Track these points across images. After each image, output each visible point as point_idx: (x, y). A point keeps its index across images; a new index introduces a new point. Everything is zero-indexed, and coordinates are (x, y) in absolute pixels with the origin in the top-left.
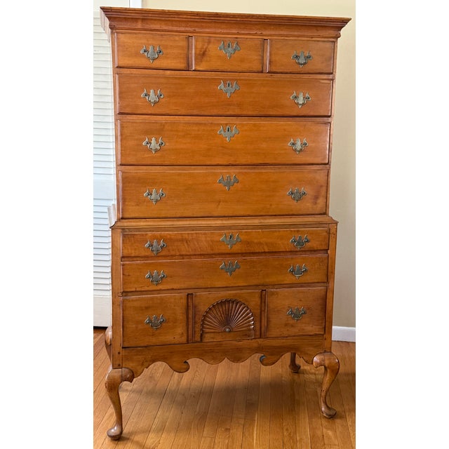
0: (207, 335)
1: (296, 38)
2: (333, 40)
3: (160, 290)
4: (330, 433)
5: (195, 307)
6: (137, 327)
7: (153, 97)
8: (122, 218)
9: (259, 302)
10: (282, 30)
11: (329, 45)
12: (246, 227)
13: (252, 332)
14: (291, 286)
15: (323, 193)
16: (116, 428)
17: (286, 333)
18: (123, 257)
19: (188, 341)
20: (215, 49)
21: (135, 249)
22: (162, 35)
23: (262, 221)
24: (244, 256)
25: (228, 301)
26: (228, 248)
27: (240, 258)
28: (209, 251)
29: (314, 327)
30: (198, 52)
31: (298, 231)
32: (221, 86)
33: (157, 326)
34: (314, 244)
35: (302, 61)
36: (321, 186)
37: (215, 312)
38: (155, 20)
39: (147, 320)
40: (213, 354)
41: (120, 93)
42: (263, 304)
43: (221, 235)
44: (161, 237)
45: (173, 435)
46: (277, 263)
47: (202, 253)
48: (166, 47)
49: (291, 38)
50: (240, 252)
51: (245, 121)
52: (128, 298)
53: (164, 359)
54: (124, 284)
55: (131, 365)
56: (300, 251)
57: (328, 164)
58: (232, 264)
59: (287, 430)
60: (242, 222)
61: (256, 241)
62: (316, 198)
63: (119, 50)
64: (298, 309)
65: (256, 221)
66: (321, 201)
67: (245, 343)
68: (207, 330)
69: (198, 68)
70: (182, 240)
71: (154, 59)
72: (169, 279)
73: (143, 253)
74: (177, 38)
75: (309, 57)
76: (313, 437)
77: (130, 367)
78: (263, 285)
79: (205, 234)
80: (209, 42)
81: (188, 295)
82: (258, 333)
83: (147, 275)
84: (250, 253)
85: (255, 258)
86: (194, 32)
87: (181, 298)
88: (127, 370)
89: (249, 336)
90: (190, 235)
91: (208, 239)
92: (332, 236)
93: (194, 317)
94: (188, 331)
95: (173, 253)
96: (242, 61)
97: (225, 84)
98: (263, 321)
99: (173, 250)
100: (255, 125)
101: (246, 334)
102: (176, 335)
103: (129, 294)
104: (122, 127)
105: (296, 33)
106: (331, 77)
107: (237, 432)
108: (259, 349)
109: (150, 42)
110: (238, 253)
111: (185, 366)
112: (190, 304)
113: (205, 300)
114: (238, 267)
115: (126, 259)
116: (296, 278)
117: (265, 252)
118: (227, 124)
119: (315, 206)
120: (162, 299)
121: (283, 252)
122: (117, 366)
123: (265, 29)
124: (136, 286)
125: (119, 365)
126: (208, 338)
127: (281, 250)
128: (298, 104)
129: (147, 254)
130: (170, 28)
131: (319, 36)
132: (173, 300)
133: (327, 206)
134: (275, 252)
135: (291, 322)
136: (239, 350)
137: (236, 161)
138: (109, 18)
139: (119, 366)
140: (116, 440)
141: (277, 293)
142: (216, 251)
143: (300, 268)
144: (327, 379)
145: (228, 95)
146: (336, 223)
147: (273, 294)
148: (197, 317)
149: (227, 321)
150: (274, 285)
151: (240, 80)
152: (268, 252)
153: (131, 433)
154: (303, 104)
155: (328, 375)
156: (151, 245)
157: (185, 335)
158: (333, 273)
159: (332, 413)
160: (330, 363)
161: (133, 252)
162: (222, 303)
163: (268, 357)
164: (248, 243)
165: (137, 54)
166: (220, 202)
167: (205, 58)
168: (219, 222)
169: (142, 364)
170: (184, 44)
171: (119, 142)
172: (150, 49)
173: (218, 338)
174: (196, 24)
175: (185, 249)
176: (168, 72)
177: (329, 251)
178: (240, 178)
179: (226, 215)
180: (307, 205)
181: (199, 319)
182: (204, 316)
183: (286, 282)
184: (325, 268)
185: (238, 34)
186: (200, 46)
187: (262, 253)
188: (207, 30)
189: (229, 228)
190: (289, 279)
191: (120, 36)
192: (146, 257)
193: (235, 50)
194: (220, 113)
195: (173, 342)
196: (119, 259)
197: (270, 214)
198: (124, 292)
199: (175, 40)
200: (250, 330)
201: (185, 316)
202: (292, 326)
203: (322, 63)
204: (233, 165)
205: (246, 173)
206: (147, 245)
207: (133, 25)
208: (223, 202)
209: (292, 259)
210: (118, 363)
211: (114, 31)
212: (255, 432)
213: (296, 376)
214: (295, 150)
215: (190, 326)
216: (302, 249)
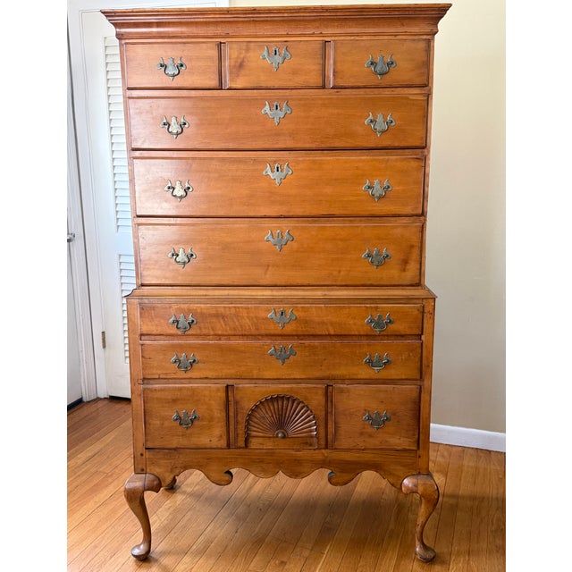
0: (253, 440)
1: (373, 38)
2: (428, 37)
3: (190, 378)
5: (236, 403)
8: (143, 285)
9: (324, 401)
10: (350, 27)
11: (421, 45)
12: (305, 300)
13: (315, 440)
14: (368, 381)
15: (415, 255)
16: (142, 547)
17: (362, 445)
18: (142, 335)
19: (228, 445)
20: (256, 59)
21: (157, 325)
22: (185, 43)
23: (327, 293)
24: (302, 339)
25: (280, 398)
26: (278, 329)
27: (295, 342)
28: (254, 331)
29: (402, 439)
30: (233, 64)
31: (377, 308)
32: (266, 109)
33: (187, 423)
34: (400, 327)
35: (380, 69)
36: (412, 247)
37: (264, 411)
38: (174, 23)
39: (175, 416)
40: (266, 464)
42: (329, 404)
43: (269, 311)
44: (190, 311)
46: (347, 350)
47: (244, 333)
48: (190, 59)
49: (364, 38)
50: (294, 333)
51: (302, 157)
52: (150, 386)
53: (200, 467)
54: (143, 369)
55: (157, 470)
56: (379, 335)
57: (422, 215)
58: (284, 349)
60: (299, 293)
61: (317, 319)
62: (405, 262)
64: (378, 414)
65: (319, 293)
66: (413, 266)
67: (305, 454)
68: (254, 433)
69: (234, 86)
70: (217, 316)
71: (175, 76)
72: (201, 365)
73: (167, 331)
74: (204, 46)
75: (390, 64)
77: (156, 474)
78: (329, 379)
79: (247, 308)
80: (248, 50)
81: (227, 386)
82: (322, 442)
83: (173, 359)
84: (308, 335)
85: (316, 342)
86: (227, 36)
87: (218, 390)
88: (152, 476)
89: (311, 445)
90: (227, 309)
91: (251, 315)
92: (427, 316)
93: (236, 414)
94: (228, 432)
95: (205, 331)
96: (295, 72)
97: (271, 105)
98: (329, 426)
99: (205, 328)
100: (314, 162)
101: (307, 442)
102: (213, 436)
103: (151, 382)
105: (371, 30)
106: (425, 90)
108: (323, 464)
109: (169, 53)
110: (293, 336)
112: (231, 398)
113: (251, 393)
114: (293, 353)
115: (146, 337)
116: (373, 372)
117: (330, 335)
118: (275, 162)
119: (403, 274)
120: (193, 390)
121: (356, 335)
122: (140, 471)
123: (326, 27)
124: (159, 372)
125: (143, 470)
126: (254, 443)
127: (353, 333)
128: (375, 131)
129: (172, 332)
130: (195, 33)
131: (405, 33)
132: (207, 393)
133: (420, 273)
134: (345, 335)
135: (369, 430)
136: (298, 462)
137: (289, 212)
138: (116, 25)
139: (143, 471)
141: (348, 391)
142: (263, 332)
144: (422, 510)
145: (276, 120)
146: (435, 298)
147: (342, 391)
148: (240, 415)
149: (281, 423)
150: (343, 380)
151: (292, 100)
152: (334, 335)
154: (383, 132)
155: (423, 506)
156: (176, 321)
157: (225, 437)
158: (430, 366)
159: (429, 555)
160: (425, 490)
161: (155, 329)
162: (272, 399)
163: (338, 474)
164: (305, 322)
165: (152, 71)
166: (268, 266)
167: (243, 72)
168: (267, 293)
169: (172, 471)
170: (215, 53)
172: (169, 63)
173: (269, 445)
174: (229, 25)
175: (220, 327)
176: (194, 93)
177: (423, 337)
178: (296, 234)
179: (278, 284)
180: (392, 272)
181: (242, 419)
182: (249, 415)
183: (359, 377)
184: (417, 359)
185: (288, 35)
186: (235, 54)
187: (326, 335)
188: (245, 33)
189: (281, 301)
190: (365, 372)
192: (172, 336)
193: (284, 58)
194: (267, 146)
195: (208, 446)
196: (138, 337)
197: (338, 283)
198: (144, 378)
199: (201, 50)
200: (312, 437)
201: (224, 414)
202: (371, 436)
203: (413, 70)
204: (285, 217)
205: (303, 227)
206: (171, 320)
208: (273, 266)
209: (369, 345)
210: (140, 467)
211: (123, 42)
214: (373, 196)
215: (232, 427)
216: (382, 331)
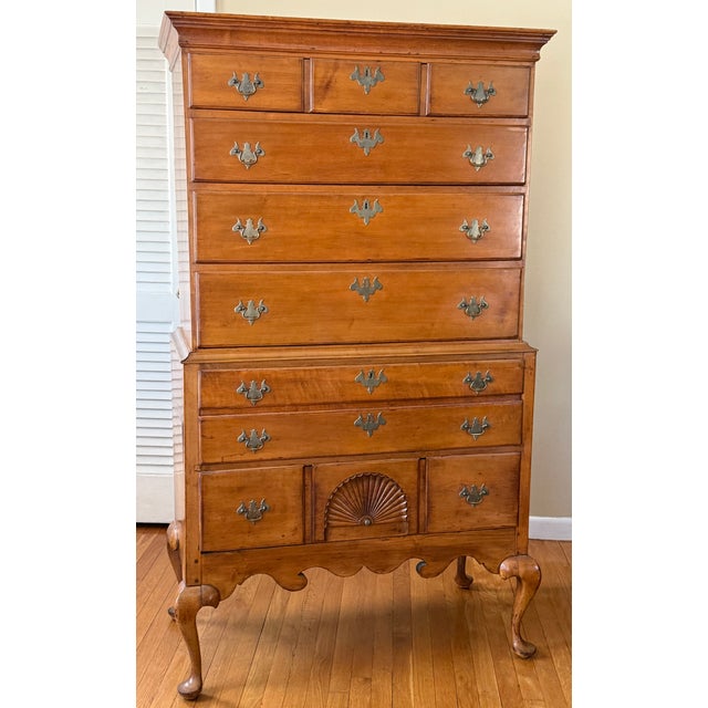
0: (333, 531)
1: (472, 62)
2: (528, 64)
3: (261, 460)
4: (529, 681)
5: (315, 486)
6: (224, 520)
7: (247, 154)
8: (200, 347)
9: (416, 477)
10: (449, 49)
11: (521, 73)
12: (396, 359)
13: (406, 525)
14: (465, 451)
15: (514, 304)
16: (191, 681)
17: (458, 526)
18: (202, 409)
19: (304, 539)
20: (344, 79)
21: (221, 396)
22: (262, 56)
23: (420, 350)
24: (392, 405)
25: (367, 477)
26: (366, 392)
27: (386, 409)
28: (338, 399)
29: (502, 515)
30: (318, 84)
31: (476, 364)
32: (355, 137)
33: (256, 518)
34: (501, 384)
35: (480, 97)
36: (511, 294)
37: (346, 493)
38: (251, 32)
39: (240, 509)
40: (344, 561)
41: (197, 149)
42: (422, 480)
43: (356, 373)
44: (263, 376)
45: (281, 689)
46: (443, 415)
47: (326, 400)
48: (268, 75)
49: (463, 62)
50: (384, 398)
51: (392, 192)
52: (210, 473)
53: (267, 570)
54: (203, 451)
55: (215, 579)
56: (478, 396)
57: (520, 259)
58: (373, 417)
59: (461, 678)
60: (389, 351)
61: (410, 381)
62: (503, 312)
63: (194, 79)
64: (476, 487)
65: (410, 350)
66: (510, 318)
67: (392, 543)
68: (335, 523)
69: (319, 109)
70: (295, 381)
71: (250, 95)
72: (275, 443)
73: (234, 403)
74: (285, 61)
75: (491, 91)
76: (503, 688)
77: (213, 584)
78: (421, 450)
79: (331, 371)
80: (336, 68)
81: (304, 468)
82: (414, 527)
83: (240, 437)
84: (401, 400)
85: (409, 408)
86: (312, 51)
87: (294, 473)
88: (209, 588)
89: (400, 531)
90: (307, 373)
91: (336, 378)
92: (528, 371)
93: (315, 501)
94: (304, 524)
95: (279, 401)
96: (388, 97)
97: (360, 133)
98: (421, 507)
99: (281, 397)
100: (407, 199)
101: (396, 529)
102: (286, 531)
103: (212, 467)
104: (199, 202)
105: (471, 54)
106: (524, 122)
107: (383, 683)
108: (416, 552)
109: (243, 68)
110: (383, 401)
111: (300, 581)
112: (308, 482)
113: (332, 475)
114: (382, 422)
115: (208, 412)
116: (473, 439)
117: (424, 399)
118: (363, 197)
119: (501, 326)
120: (263, 474)
121: (452, 397)
122: (193, 582)
123: (424, 47)
124: (223, 454)
125: (197, 581)
126: (335, 535)
127: (449, 395)
128: (474, 165)
129: (239, 403)
130: (275, 45)
131: (508, 59)
132: (280, 477)
133: (519, 325)
134: (440, 398)
135: (466, 507)
136: (386, 553)
137: (378, 255)
138: (179, 30)
139: (197, 583)
140: (192, 700)
141: (443, 463)
142: (349, 399)
143: (479, 423)
144: (522, 596)
145: (366, 152)
146: (535, 352)
147: (437, 464)
148: (319, 501)
149: (365, 508)
150: (438, 451)
151: (385, 127)
152: (431, 399)
153: (215, 689)
154: (483, 164)
155: (523, 591)
156: (246, 389)
157: (301, 531)
158: (530, 429)
159: (529, 650)
160: (526, 572)
161: (218, 399)
162: (358, 480)
163: (431, 564)
164: (398, 385)
165: (223, 87)
166: (353, 320)
167: (330, 94)
168: (352, 352)
169: (233, 578)
170: (297, 70)
171: (195, 227)
172: (244, 79)
173: (353, 535)
174: (315, 39)
175: (299, 395)
176: (272, 115)
177: (523, 396)
178: (385, 283)
179: (363, 340)
180: (489, 323)
181: (321, 506)
182: (330, 500)
183: (457, 445)
184: (518, 422)
185: (381, 54)
186: (321, 73)
187: (420, 399)
188: (333, 49)
189: (369, 360)
190: (462, 440)
191: (196, 57)
192: (238, 409)
193: (376, 80)
194: (354, 180)
195: (281, 543)
196: (196, 412)
197: (432, 338)
198: (203, 464)
199: (282, 65)
200: (401, 521)
201: (300, 501)
202: (467, 514)
203: (512, 100)
204: (373, 262)
205: (393, 273)
206: (239, 389)
207: (217, 41)
208: (359, 319)
209: (467, 408)
210: (194, 577)
211: (187, 50)
212: (411, 683)
213: (466, 595)
214: (470, 238)
215: (308, 517)
216: (481, 392)
